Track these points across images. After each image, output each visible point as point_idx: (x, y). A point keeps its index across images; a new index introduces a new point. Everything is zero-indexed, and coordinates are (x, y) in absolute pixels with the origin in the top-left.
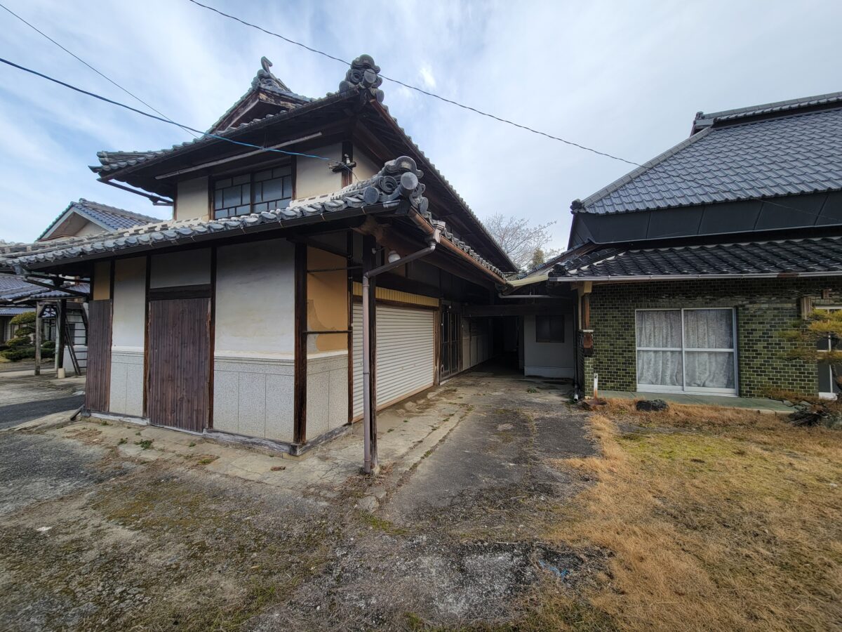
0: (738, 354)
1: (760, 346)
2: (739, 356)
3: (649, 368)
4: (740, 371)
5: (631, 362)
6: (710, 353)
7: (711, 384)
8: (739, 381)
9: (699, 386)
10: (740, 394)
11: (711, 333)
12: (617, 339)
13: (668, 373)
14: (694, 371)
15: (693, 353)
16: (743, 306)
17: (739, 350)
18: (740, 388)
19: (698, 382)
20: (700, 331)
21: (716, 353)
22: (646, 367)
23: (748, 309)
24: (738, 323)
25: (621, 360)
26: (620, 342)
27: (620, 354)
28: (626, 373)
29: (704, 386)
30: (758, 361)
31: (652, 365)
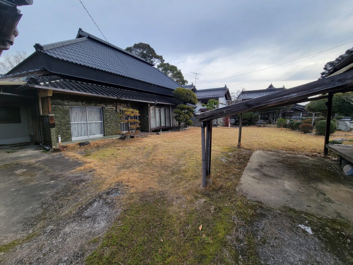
0: (103, 123)
1: (108, 120)
2: (104, 124)
3: (75, 130)
4: (104, 128)
5: (69, 129)
6: (95, 123)
7: (96, 134)
8: (104, 131)
9: (93, 135)
10: (104, 136)
11: (95, 116)
12: (62, 119)
13: (83, 132)
14: (91, 130)
15: (90, 123)
16: (104, 107)
17: (103, 121)
18: (104, 133)
19: (93, 134)
20: (92, 115)
21: (97, 123)
22: (74, 130)
23: (105, 108)
24: (103, 113)
25: (64, 128)
26: (63, 121)
27: (64, 126)
28: (67, 134)
29: (94, 135)
30: (108, 125)
31: (76, 129)
